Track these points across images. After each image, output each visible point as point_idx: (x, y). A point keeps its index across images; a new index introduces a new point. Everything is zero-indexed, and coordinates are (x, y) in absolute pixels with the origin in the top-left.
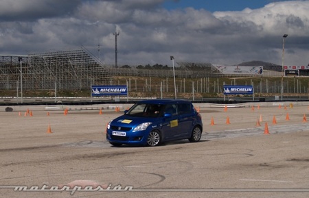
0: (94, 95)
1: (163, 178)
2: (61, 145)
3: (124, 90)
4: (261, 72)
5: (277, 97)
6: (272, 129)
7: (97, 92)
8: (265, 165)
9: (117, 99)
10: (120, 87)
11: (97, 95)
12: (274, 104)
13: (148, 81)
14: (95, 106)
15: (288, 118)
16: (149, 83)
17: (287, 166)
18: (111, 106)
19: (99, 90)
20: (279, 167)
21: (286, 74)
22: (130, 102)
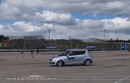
0: (47, 49)
1: (84, 69)
3: (56, 47)
4: (96, 41)
5: (103, 49)
7: (48, 48)
9: (54, 50)
10: (55, 46)
11: (48, 49)
12: (102, 51)
13: (61, 44)
14: (47, 52)
15: (108, 55)
16: (61, 45)
17: (114, 67)
18: (52, 52)
19: (49, 47)
22: (58, 51)
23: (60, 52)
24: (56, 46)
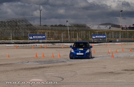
0: (30, 39)
1: (63, 79)
2: (14, 63)
3: (44, 37)
4: (110, 28)
6: (115, 55)
7: (31, 38)
8: (112, 73)
9: (41, 41)
10: (42, 35)
11: (31, 39)
13: (56, 33)
15: (123, 50)
17: (122, 73)
18: (38, 44)
20: (119, 73)
21: (122, 29)
22: (47, 43)
23: (51, 44)
24: (44, 35)
